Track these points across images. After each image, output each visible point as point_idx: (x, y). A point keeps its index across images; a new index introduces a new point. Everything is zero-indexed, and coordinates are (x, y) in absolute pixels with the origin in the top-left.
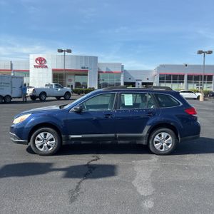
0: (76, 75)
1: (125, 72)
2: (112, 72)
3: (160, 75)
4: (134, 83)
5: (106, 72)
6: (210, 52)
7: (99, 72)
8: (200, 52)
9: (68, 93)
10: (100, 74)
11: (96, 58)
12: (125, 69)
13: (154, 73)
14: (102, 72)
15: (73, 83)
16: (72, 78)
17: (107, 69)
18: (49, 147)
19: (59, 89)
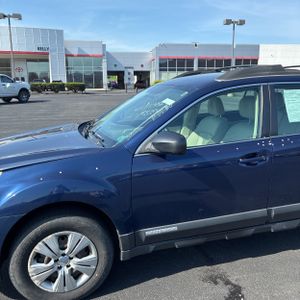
0: (28, 60)
1: (109, 56)
2: (88, 56)
3: (160, 59)
4: (123, 73)
5: (78, 56)
6: (242, 23)
7: (67, 55)
8: (228, 22)
9: (24, 90)
10: (69, 58)
11: (60, 33)
12: (107, 50)
13: (151, 57)
14: (72, 56)
15: (25, 75)
16: (22, 65)
17: (79, 49)
18: (76, 275)
19: (8, 85)
